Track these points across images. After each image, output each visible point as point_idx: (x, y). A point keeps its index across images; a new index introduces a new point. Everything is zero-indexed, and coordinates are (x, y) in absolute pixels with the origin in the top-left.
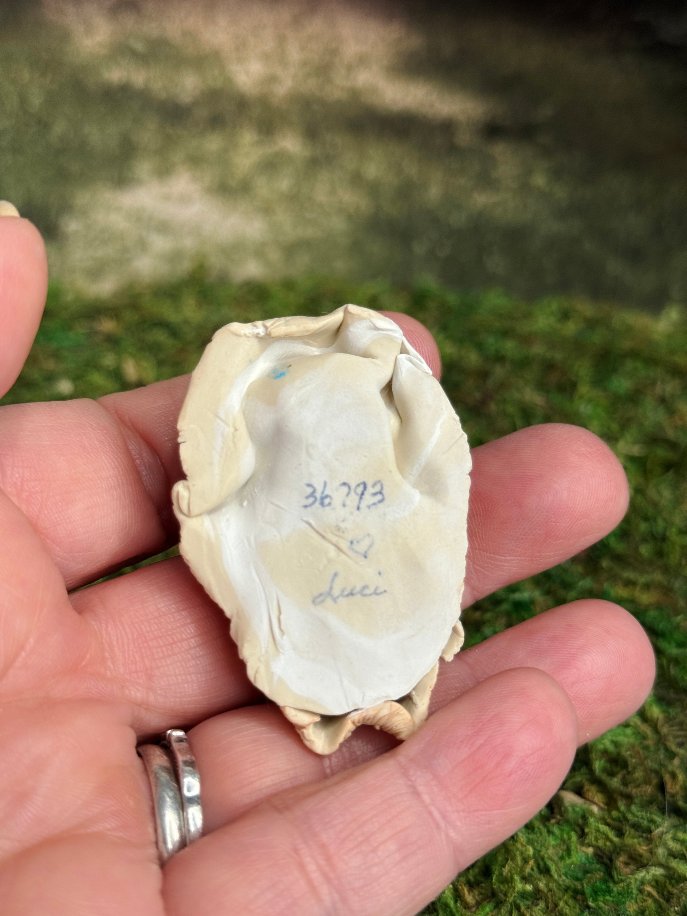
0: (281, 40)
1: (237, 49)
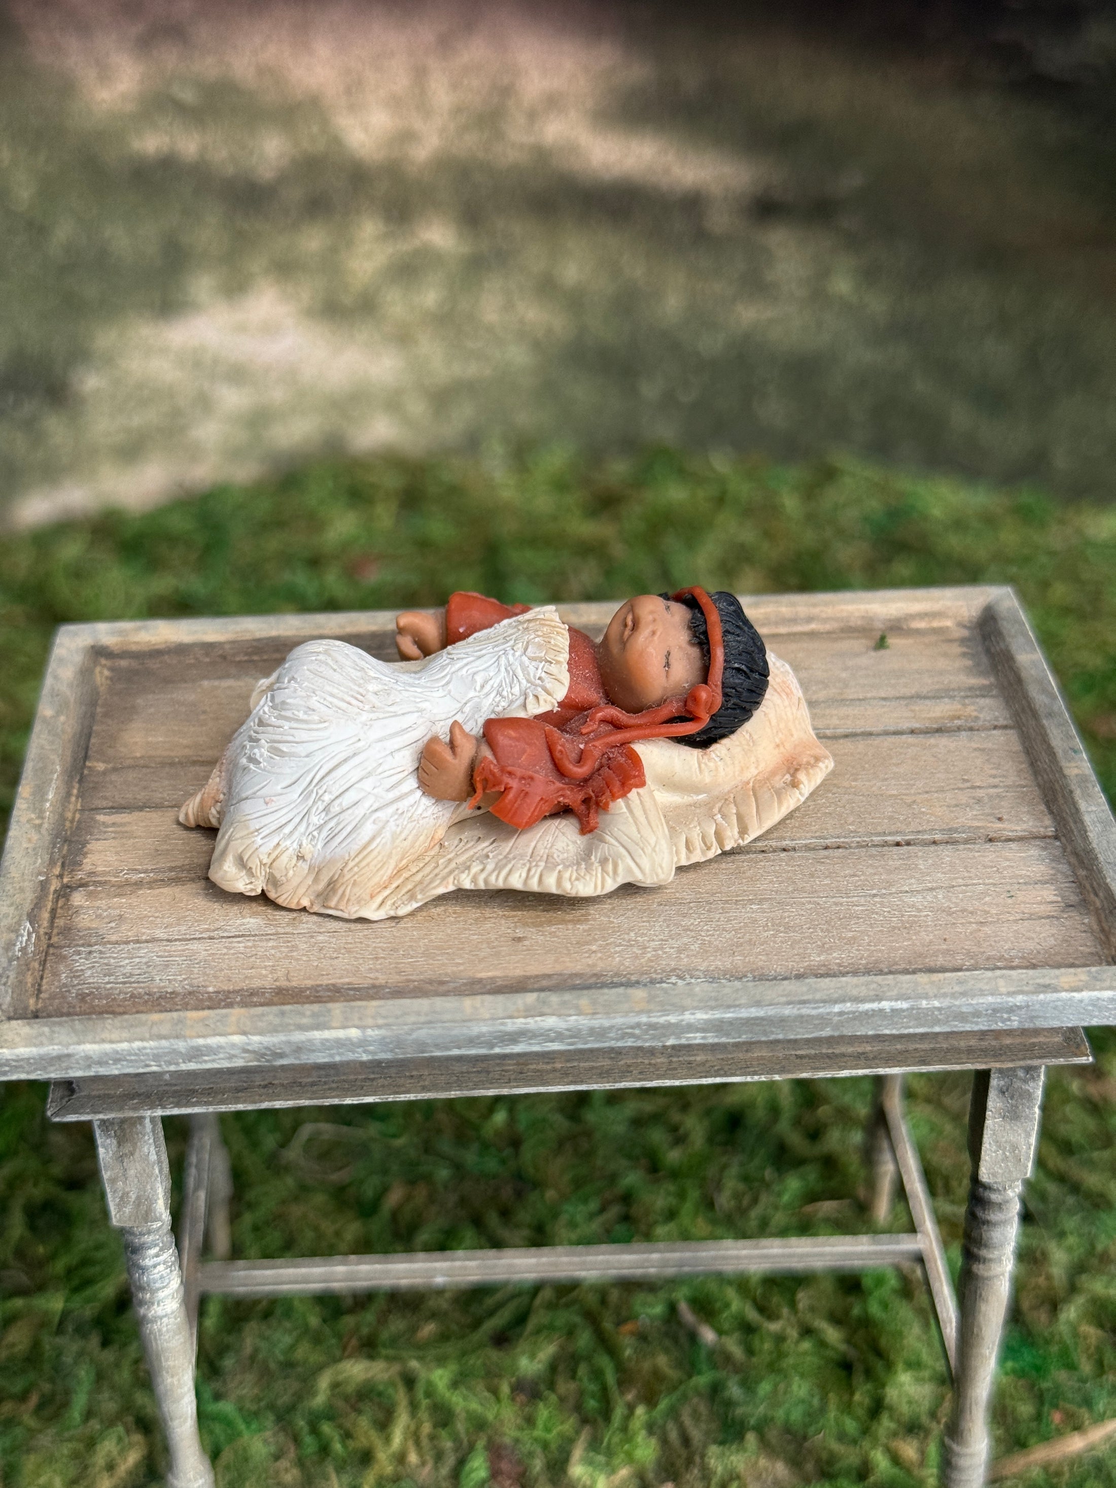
0: (420, 74)
1: (348, 91)
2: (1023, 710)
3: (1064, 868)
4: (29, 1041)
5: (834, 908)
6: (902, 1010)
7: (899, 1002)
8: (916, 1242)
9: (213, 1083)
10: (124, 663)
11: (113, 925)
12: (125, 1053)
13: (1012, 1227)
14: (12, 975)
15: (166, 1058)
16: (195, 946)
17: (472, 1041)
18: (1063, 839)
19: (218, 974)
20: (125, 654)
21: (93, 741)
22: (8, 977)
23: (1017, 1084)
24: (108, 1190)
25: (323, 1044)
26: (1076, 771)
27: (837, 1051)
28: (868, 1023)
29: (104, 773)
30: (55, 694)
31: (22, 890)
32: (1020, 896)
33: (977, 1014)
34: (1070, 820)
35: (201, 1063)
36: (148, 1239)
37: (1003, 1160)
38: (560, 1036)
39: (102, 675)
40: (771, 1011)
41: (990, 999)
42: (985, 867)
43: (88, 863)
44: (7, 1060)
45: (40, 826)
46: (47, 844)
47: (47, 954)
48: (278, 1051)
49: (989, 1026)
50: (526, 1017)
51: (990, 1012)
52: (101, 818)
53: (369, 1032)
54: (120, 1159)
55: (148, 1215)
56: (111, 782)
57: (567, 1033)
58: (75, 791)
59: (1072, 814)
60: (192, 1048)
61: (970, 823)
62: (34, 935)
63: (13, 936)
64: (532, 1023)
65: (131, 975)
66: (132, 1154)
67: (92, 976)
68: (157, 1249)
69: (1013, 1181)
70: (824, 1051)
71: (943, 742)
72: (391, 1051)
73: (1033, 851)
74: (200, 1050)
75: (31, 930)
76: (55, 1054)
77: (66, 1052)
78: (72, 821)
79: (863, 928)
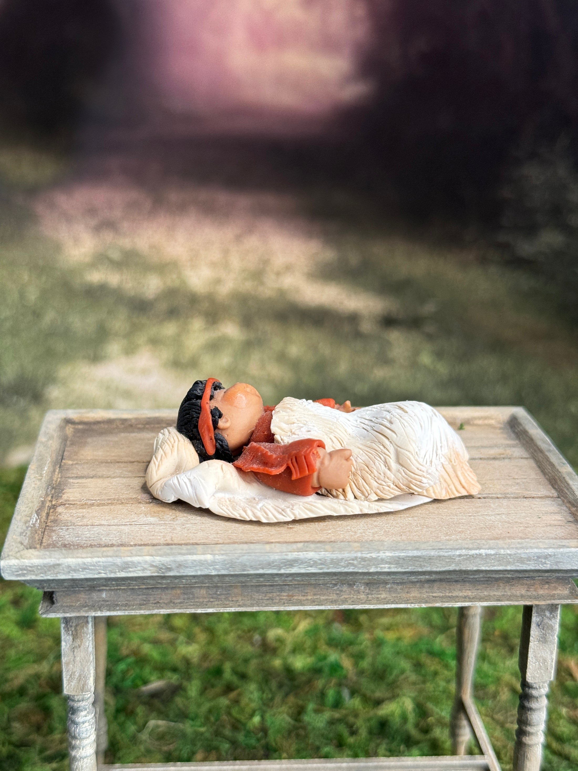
1: (192, 259)
2: (535, 451)
3: (565, 508)
4: (38, 557)
5: (450, 520)
6: (491, 555)
7: (489, 550)
8: (484, 759)
9: (128, 601)
10: (80, 427)
11: (79, 519)
12: (89, 564)
13: (543, 713)
14: (29, 533)
15: (110, 569)
16: (123, 527)
17: (270, 565)
18: (562, 498)
19: (135, 538)
20: (81, 423)
21: (65, 453)
22: (26, 533)
23: (546, 620)
24: (64, 670)
25: (192, 563)
26: (565, 470)
27: (454, 595)
28: (474, 562)
29: (72, 465)
30: (46, 434)
31: (32, 502)
32: (544, 518)
33: (529, 559)
34: (565, 490)
35: (127, 572)
36: (82, 704)
37: (538, 668)
38: (315, 564)
39: (69, 430)
40: (424, 553)
41: (536, 550)
42: (524, 507)
43: (65, 497)
44: (26, 566)
45: (41, 479)
46: (44, 486)
47: (45, 529)
48: (169, 566)
49: (536, 566)
50: (298, 552)
51: (536, 558)
52: (71, 480)
53: (217, 557)
54: (73, 649)
55: (83, 689)
56: (76, 468)
57: (319, 562)
58: (57, 471)
59: (565, 486)
60: (125, 563)
61: (514, 491)
62: (39, 520)
63: (29, 518)
64: (302, 555)
65: (90, 537)
66: (80, 647)
67: (69, 537)
68: (86, 712)
69: (544, 682)
70: (447, 594)
71: (497, 463)
72: (227, 569)
73: (548, 502)
74: (128, 564)
75: (37, 518)
76: (52, 563)
77: (58, 562)
78: (56, 481)
79: (466, 527)
